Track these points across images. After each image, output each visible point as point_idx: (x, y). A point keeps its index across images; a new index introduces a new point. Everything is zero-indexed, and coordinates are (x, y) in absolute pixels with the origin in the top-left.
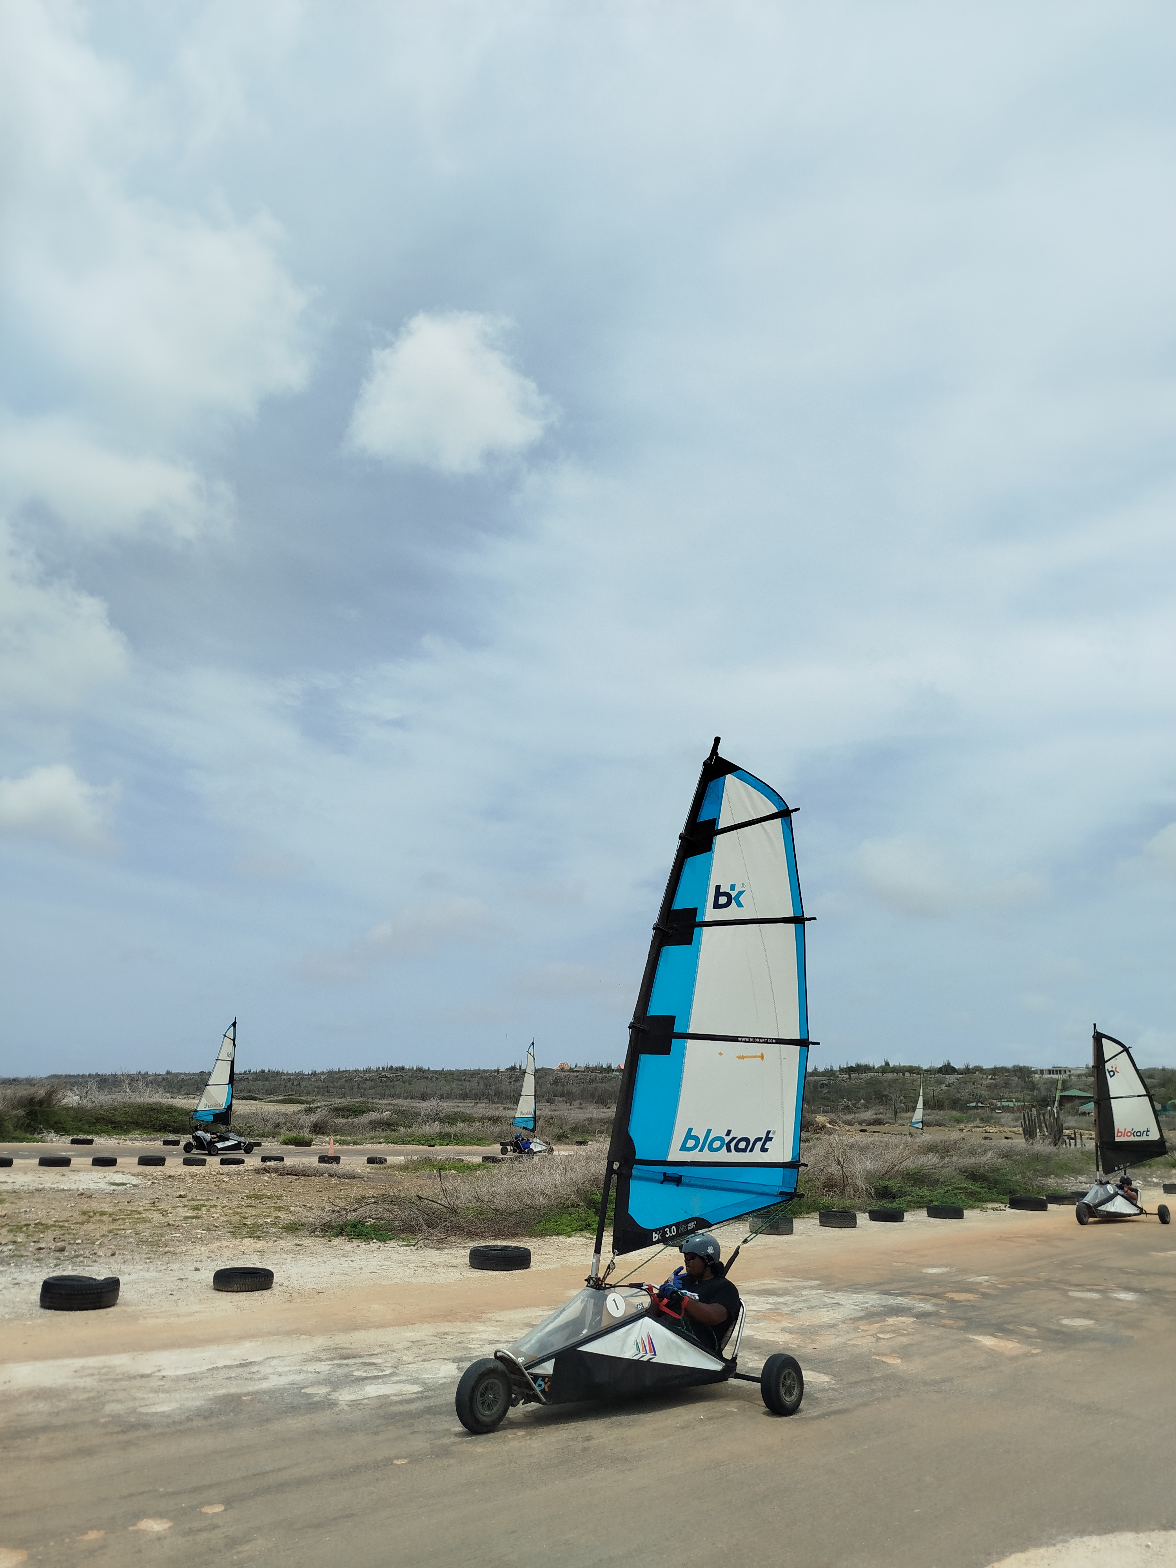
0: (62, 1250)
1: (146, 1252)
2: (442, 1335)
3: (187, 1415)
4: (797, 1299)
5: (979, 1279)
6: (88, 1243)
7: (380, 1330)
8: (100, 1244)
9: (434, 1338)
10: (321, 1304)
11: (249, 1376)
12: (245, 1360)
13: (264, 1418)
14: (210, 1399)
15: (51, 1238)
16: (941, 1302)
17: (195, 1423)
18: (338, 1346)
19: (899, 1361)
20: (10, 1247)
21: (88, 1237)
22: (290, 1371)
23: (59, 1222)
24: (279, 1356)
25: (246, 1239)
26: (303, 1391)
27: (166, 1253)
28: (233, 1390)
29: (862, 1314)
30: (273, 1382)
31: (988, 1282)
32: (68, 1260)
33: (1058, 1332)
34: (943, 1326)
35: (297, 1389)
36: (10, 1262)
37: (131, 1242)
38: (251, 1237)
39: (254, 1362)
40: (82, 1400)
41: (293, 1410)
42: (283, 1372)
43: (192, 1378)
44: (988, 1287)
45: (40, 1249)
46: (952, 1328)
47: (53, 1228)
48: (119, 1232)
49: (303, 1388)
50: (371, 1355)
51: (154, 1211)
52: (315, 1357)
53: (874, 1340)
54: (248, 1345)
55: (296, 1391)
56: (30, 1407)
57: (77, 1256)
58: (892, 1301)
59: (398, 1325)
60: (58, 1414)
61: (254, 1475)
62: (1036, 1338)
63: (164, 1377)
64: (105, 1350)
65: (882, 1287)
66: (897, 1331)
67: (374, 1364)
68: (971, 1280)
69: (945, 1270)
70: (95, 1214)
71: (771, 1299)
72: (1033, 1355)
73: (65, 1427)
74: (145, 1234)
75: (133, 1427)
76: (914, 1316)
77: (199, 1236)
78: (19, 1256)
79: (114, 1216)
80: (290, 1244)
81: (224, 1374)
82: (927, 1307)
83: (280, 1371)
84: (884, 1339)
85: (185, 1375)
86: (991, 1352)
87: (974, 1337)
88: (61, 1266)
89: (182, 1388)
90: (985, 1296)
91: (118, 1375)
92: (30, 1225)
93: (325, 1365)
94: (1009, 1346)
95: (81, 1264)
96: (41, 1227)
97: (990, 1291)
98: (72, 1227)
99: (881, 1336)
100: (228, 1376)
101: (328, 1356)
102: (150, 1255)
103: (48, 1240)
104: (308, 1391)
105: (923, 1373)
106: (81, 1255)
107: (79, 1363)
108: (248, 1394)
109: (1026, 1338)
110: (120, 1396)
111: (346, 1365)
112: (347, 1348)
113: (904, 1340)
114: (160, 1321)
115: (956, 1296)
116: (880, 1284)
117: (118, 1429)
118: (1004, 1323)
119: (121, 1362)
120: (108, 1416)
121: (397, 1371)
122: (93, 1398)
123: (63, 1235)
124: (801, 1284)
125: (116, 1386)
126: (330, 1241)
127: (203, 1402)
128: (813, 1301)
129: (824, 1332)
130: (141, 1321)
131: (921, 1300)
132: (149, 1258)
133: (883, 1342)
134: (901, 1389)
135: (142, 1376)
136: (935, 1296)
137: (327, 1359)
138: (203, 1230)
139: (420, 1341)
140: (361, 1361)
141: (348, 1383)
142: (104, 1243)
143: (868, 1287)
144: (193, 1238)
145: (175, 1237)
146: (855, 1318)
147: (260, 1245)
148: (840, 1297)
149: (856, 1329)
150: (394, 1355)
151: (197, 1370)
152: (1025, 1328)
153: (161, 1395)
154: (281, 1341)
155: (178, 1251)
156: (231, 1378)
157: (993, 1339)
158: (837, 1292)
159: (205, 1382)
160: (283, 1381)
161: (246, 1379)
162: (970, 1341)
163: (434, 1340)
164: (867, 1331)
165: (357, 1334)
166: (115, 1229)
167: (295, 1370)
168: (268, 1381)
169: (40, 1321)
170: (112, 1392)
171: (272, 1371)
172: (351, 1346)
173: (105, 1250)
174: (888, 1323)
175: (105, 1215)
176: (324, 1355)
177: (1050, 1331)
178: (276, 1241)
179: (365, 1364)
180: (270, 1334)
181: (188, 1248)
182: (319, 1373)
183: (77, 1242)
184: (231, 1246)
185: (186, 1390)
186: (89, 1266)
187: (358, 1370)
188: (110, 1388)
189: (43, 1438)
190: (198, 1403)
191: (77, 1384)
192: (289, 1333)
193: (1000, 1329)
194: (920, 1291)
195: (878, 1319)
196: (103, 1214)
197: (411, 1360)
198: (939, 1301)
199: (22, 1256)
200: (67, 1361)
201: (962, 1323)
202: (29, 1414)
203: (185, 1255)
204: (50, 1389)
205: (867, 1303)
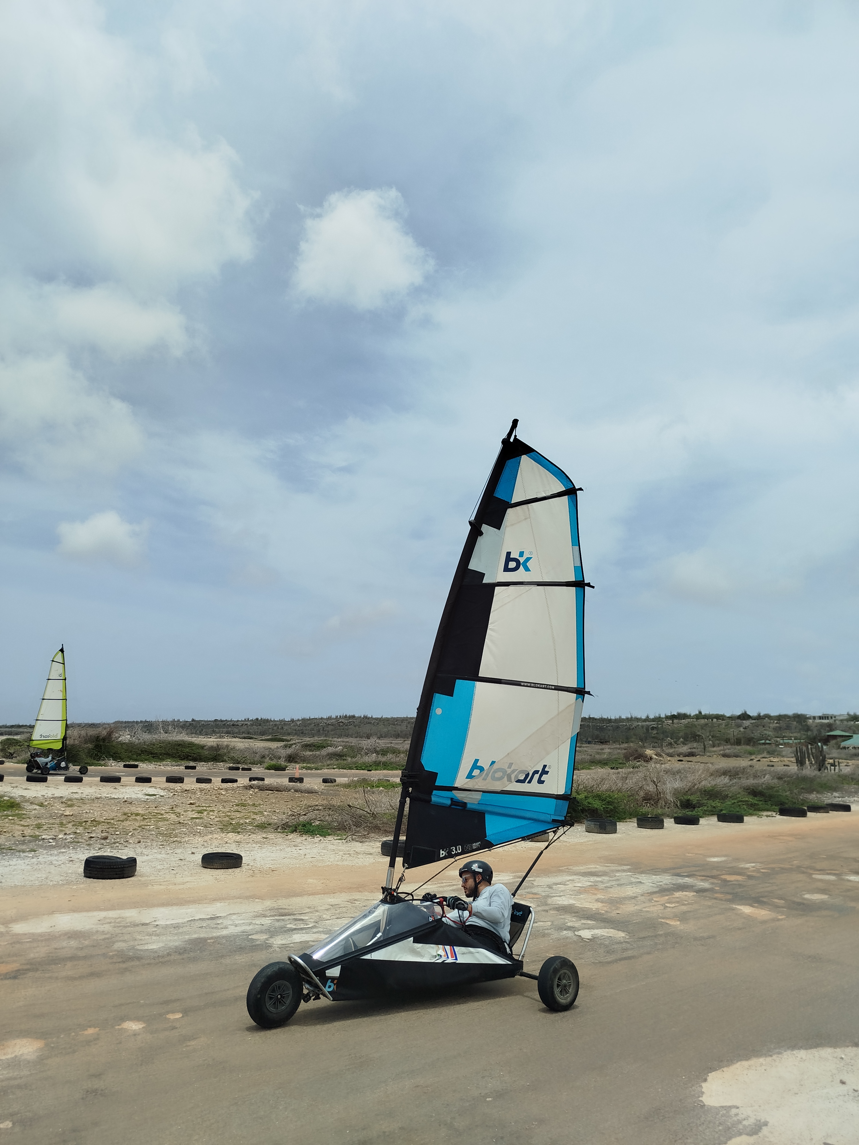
0: (106, 838)
1: (161, 841)
2: (352, 901)
3: (168, 951)
4: (611, 879)
5: (748, 865)
6: (124, 834)
7: (311, 897)
8: (132, 835)
9: (347, 903)
10: (274, 878)
11: (215, 926)
12: (214, 915)
13: (220, 955)
14: (185, 941)
15: (99, 831)
16: (717, 882)
17: (172, 957)
18: (280, 907)
19: (678, 923)
20: (72, 836)
21: (124, 830)
22: (244, 923)
23: (108, 820)
24: (238, 913)
25: (230, 833)
26: (250, 937)
27: (174, 842)
28: (202, 936)
29: (657, 890)
30: (232, 930)
31: (754, 867)
32: (108, 845)
33: (799, 904)
34: (715, 899)
35: (246, 935)
36: (70, 846)
37: (153, 834)
38: (233, 832)
39: (220, 916)
40: (100, 940)
41: (241, 949)
42: (238, 924)
43: (177, 926)
44: (754, 871)
45: (91, 837)
46: (722, 900)
47: (103, 824)
48: (146, 827)
49: (250, 935)
50: (301, 914)
51: (172, 813)
52: (263, 914)
53: (662, 908)
54: (218, 905)
55: (245, 937)
56: (64, 944)
57: (115, 843)
58: (681, 881)
59: (324, 894)
60: (82, 949)
61: (206, 994)
62: (783, 907)
63: (157, 925)
64: (122, 906)
65: (675, 871)
66: (680, 902)
67: (302, 920)
68: (742, 866)
69: (723, 859)
70: (132, 815)
71: (592, 878)
72: (779, 920)
73: (85, 958)
74: (163, 829)
75: (131, 959)
76: (694, 892)
77: (198, 831)
78: (76, 842)
79: (144, 816)
80: (259, 837)
81: (198, 924)
82: (706, 885)
83: (237, 923)
84: (670, 907)
85: (172, 924)
86: (748, 918)
87: (736, 906)
88: (103, 849)
89: (168, 933)
90: (750, 877)
91: (127, 923)
92: (88, 821)
93: (268, 920)
94: (762, 913)
95: (117, 848)
96: (95, 823)
97: (754, 874)
98: (115, 824)
99: (668, 905)
100: (201, 926)
101: (271, 914)
102: (163, 843)
103: (97, 832)
104: (254, 937)
105: (695, 932)
106: (118, 842)
107: (103, 914)
108: (212, 938)
109: (776, 907)
110: (126, 937)
111: (283, 920)
112: (286, 909)
113: (684, 908)
114: (162, 887)
115: (728, 878)
116: (674, 869)
117: (120, 960)
118: (762, 897)
119: (131, 914)
120: (115, 951)
121: (317, 925)
122: (108, 939)
123: (108, 828)
124: (616, 868)
125: (125, 931)
126: (287, 836)
127: (180, 943)
128: (622, 880)
129: (627, 902)
130: (150, 887)
131: (702, 880)
132: (162, 845)
133: (669, 909)
134: (676, 943)
135: (143, 924)
136: (712, 877)
137: (270, 916)
138: (202, 827)
139: (337, 905)
140: (293, 918)
141: (281, 932)
142: (135, 834)
143: (665, 871)
144: (195, 832)
145: (182, 831)
146: (651, 892)
147: (239, 837)
148: (643, 878)
149: (650, 900)
150: (317, 914)
151: (181, 921)
152: (776, 900)
153: (154, 938)
154: (241, 903)
155: (182, 841)
156: (202, 927)
157: (751, 908)
158: (641, 874)
159: (185, 929)
160: (239, 929)
161: (212, 928)
162: (734, 909)
163: (347, 904)
164: (658, 901)
165: (294, 899)
166: (143, 825)
167: (247, 923)
168: (227, 929)
169: (82, 886)
170: (121, 935)
171: (231, 923)
172: (289, 908)
173: (135, 839)
174: (673, 896)
175: (138, 815)
176: (269, 913)
177: (794, 902)
178: (250, 835)
179: (296, 920)
180: (235, 897)
181: (190, 838)
182: (263, 925)
183: (116, 833)
184: (219, 838)
185: (171, 935)
186: (122, 849)
187: (290, 923)
188: (120, 932)
189: (69, 964)
190: (177, 944)
191: (99, 929)
192: (247, 898)
193: (757, 901)
194: (703, 874)
195: (668, 893)
196: (137, 815)
197: (328, 917)
198: (715, 881)
199: (78, 842)
200: (95, 913)
201: (729, 897)
202: (63, 948)
203: (187, 843)
204: (80, 932)
205: (662, 882)
